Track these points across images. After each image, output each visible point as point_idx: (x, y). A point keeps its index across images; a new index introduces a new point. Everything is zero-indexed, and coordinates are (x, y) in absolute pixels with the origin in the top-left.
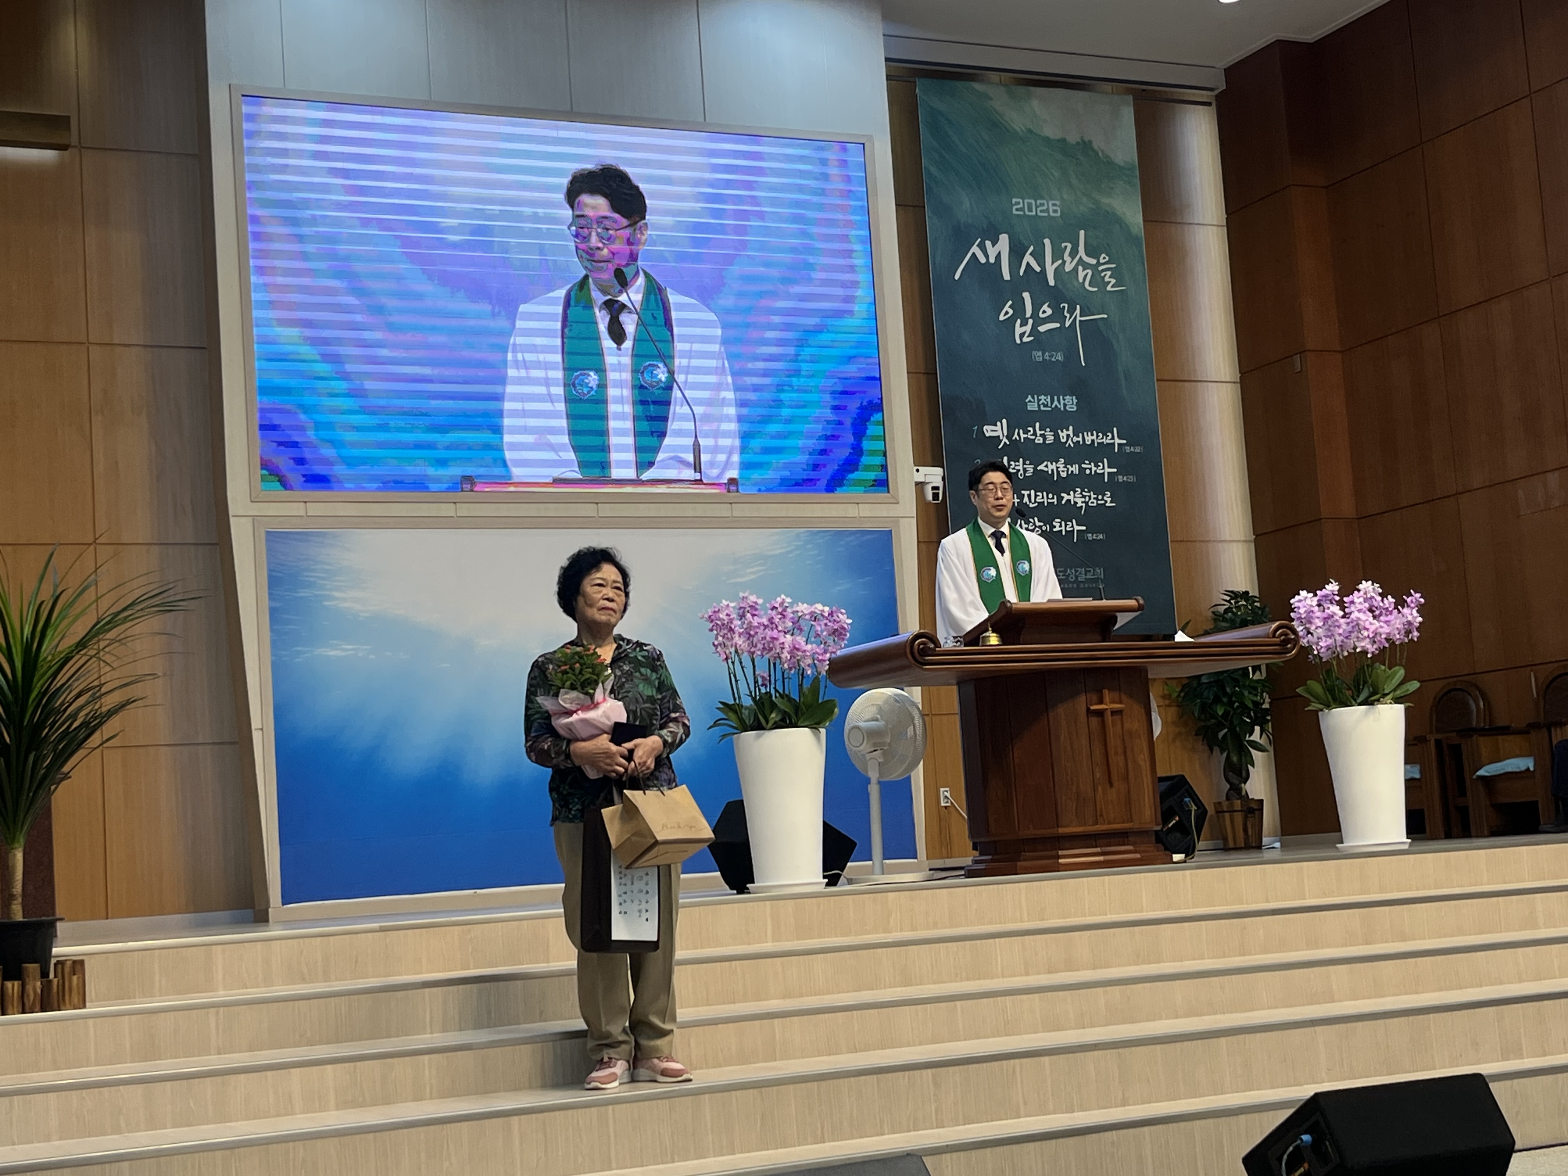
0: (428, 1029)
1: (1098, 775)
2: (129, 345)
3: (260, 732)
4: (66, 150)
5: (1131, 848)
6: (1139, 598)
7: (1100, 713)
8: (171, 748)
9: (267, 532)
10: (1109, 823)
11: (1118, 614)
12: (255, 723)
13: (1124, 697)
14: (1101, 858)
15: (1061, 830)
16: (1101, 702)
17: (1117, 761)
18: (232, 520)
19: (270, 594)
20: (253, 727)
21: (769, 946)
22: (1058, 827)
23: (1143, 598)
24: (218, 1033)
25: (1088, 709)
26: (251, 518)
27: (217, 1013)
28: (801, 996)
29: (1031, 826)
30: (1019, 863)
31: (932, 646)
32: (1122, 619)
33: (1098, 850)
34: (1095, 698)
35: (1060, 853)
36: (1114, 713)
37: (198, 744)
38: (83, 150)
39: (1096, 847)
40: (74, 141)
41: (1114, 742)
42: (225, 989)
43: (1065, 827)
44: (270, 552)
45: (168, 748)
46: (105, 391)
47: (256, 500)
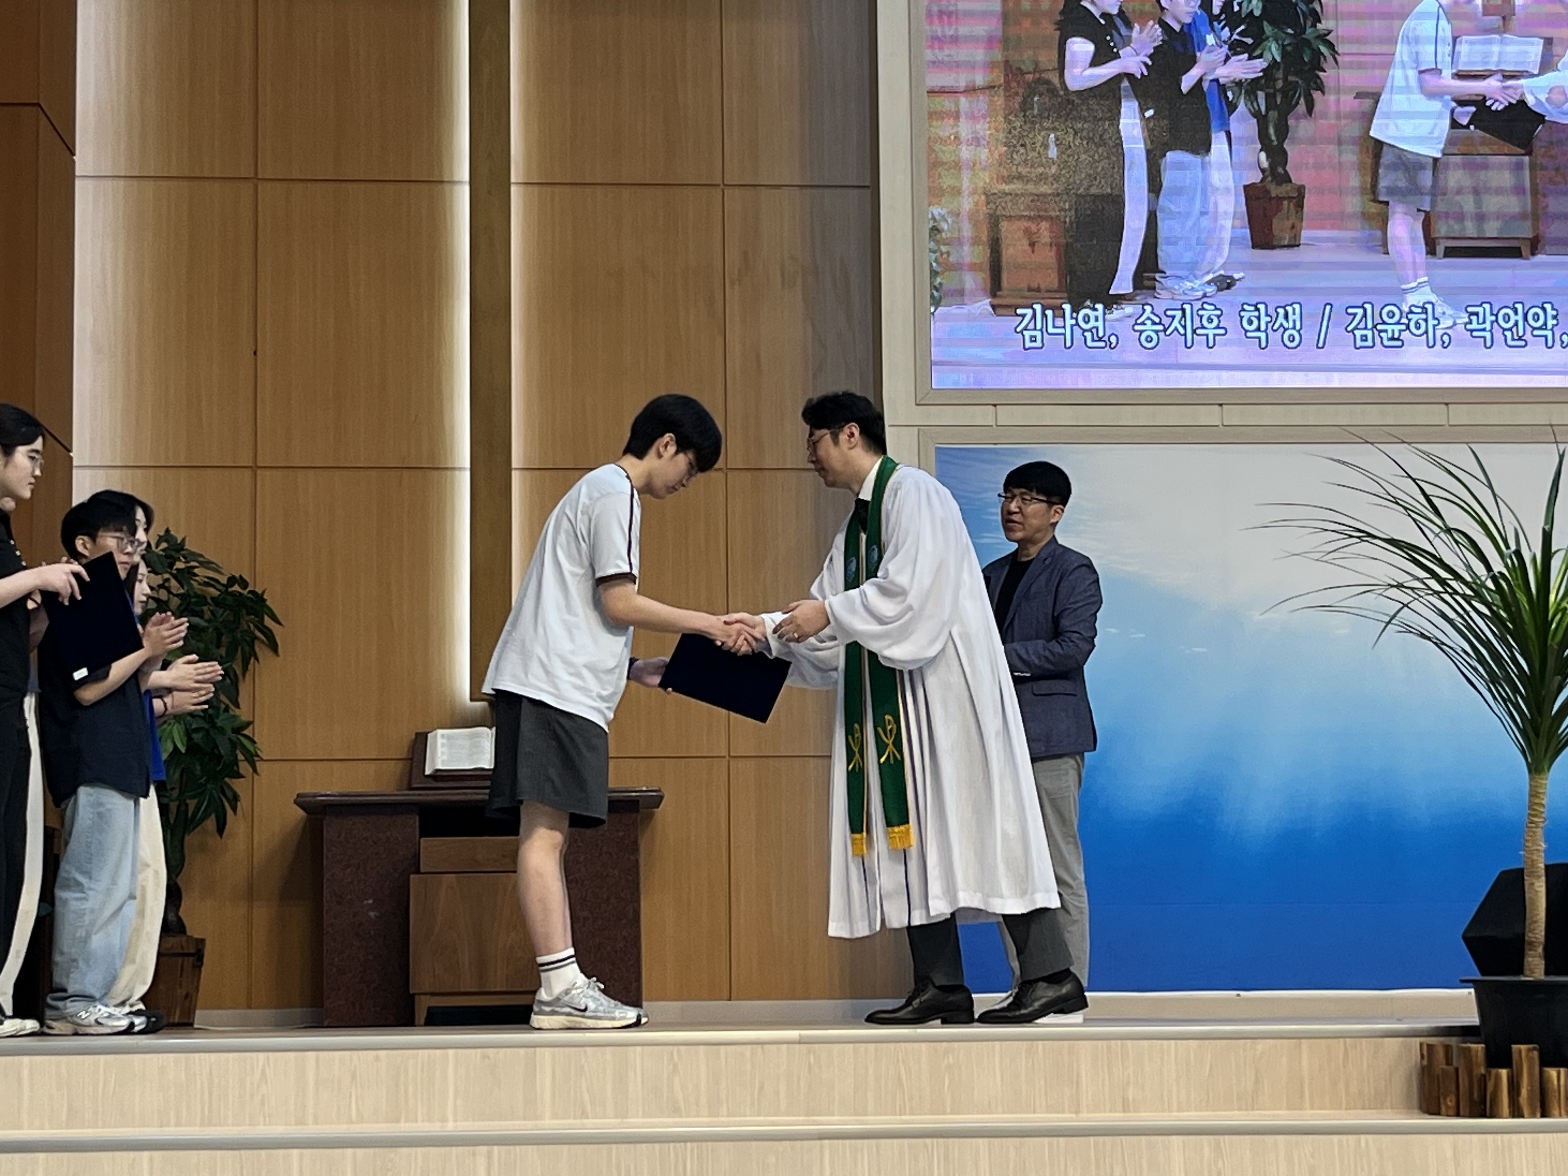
2: (781, 187)
9: (936, 448)
26: (916, 428)
46: (745, 253)
47: (922, 402)
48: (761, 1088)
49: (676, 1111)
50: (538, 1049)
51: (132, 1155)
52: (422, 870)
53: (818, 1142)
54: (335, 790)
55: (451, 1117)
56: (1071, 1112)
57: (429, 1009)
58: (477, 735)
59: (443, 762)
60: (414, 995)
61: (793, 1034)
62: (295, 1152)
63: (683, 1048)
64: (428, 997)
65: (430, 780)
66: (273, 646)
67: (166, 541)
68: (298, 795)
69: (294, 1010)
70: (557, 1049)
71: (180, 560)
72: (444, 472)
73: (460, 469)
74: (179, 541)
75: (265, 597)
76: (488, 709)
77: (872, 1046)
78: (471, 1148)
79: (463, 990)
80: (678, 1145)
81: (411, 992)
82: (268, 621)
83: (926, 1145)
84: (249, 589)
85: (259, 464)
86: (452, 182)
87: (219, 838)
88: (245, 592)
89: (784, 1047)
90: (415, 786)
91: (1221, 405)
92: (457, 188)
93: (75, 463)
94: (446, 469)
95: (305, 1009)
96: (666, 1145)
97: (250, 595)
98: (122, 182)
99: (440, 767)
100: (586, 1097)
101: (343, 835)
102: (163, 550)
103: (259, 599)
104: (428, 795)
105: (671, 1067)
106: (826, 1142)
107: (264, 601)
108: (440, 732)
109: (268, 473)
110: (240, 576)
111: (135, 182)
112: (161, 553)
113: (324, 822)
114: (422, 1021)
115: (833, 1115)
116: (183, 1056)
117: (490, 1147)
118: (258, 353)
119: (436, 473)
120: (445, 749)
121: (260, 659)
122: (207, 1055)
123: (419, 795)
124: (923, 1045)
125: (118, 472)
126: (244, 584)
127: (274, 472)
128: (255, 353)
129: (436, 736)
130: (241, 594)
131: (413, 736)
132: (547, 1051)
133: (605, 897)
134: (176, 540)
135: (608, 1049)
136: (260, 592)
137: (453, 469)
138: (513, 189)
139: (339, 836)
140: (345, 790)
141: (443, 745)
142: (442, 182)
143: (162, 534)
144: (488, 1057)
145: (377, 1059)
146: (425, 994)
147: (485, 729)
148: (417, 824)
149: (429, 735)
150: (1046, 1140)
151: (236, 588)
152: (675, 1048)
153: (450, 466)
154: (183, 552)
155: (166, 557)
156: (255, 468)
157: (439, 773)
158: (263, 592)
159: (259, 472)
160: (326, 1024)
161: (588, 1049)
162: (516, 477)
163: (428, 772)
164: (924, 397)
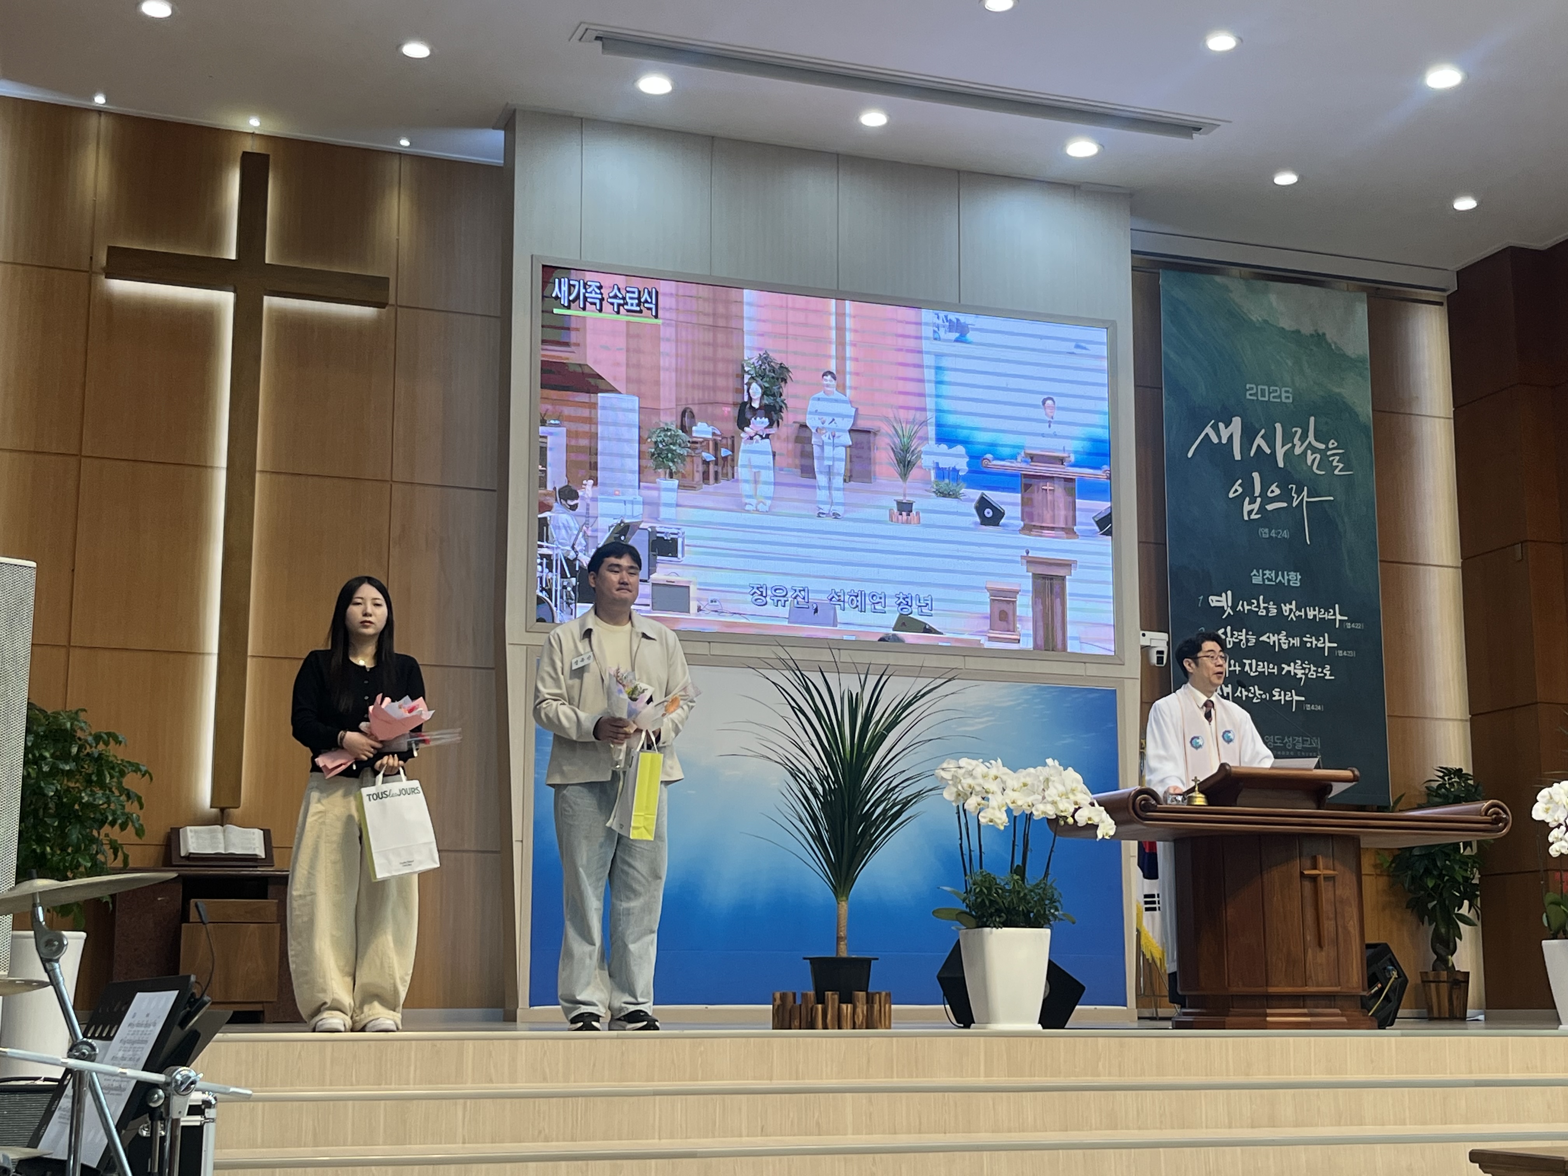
0: (657, 1137)
1: (1308, 938)
2: (428, 485)
3: (520, 844)
4: (384, 308)
5: (1338, 1011)
6: (1354, 769)
7: (1314, 879)
10: (1318, 986)
11: (1334, 784)
12: (516, 834)
13: (1337, 863)
14: (1308, 1019)
15: (1272, 990)
16: (1315, 868)
17: (1328, 926)
18: (508, 647)
20: (514, 839)
21: (981, 1080)
22: (1267, 986)
23: (1359, 771)
24: (464, 1124)
25: (1302, 873)
26: (525, 647)
27: (465, 1104)
28: (1010, 1131)
29: (1240, 983)
30: (1227, 1019)
31: (1154, 802)
32: (1338, 788)
33: (1305, 1011)
34: (1308, 863)
35: (1269, 1011)
36: (1327, 878)
38: (399, 309)
39: (1304, 1007)
40: (392, 301)
41: (1326, 907)
42: (473, 1082)
43: (1273, 986)
46: (403, 526)
47: (529, 631)
52: (190, 921)
58: (215, 831)
59: (194, 849)
65: (186, 860)
72: (197, 656)
73: (209, 654)
76: (219, 814)
77: (658, 1041)
85: (72, 645)
86: (212, 467)
90: (174, 863)
91: (709, 642)
92: (216, 471)
94: (200, 654)
99: (192, 851)
101: (130, 896)
104: (192, 870)
108: (189, 828)
109: (77, 651)
118: (75, 571)
119: (192, 656)
120: (194, 840)
124: (688, 1040)
127: (82, 650)
128: (73, 570)
129: (185, 831)
131: (169, 830)
135: (507, 1041)
137: (203, 654)
138: (258, 476)
139: (128, 897)
141: (192, 837)
142: (206, 467)
145: (369, 1046)
147: (219, 827)
148: (181, 890)
149: (181, 830)
150: (778, 1096)
152: (545, 1041)
156: (69, 647)
157: (190, 856)
159: (71, 649)
162: (250, 663)
163: (183, 854)
164: (531, 628)
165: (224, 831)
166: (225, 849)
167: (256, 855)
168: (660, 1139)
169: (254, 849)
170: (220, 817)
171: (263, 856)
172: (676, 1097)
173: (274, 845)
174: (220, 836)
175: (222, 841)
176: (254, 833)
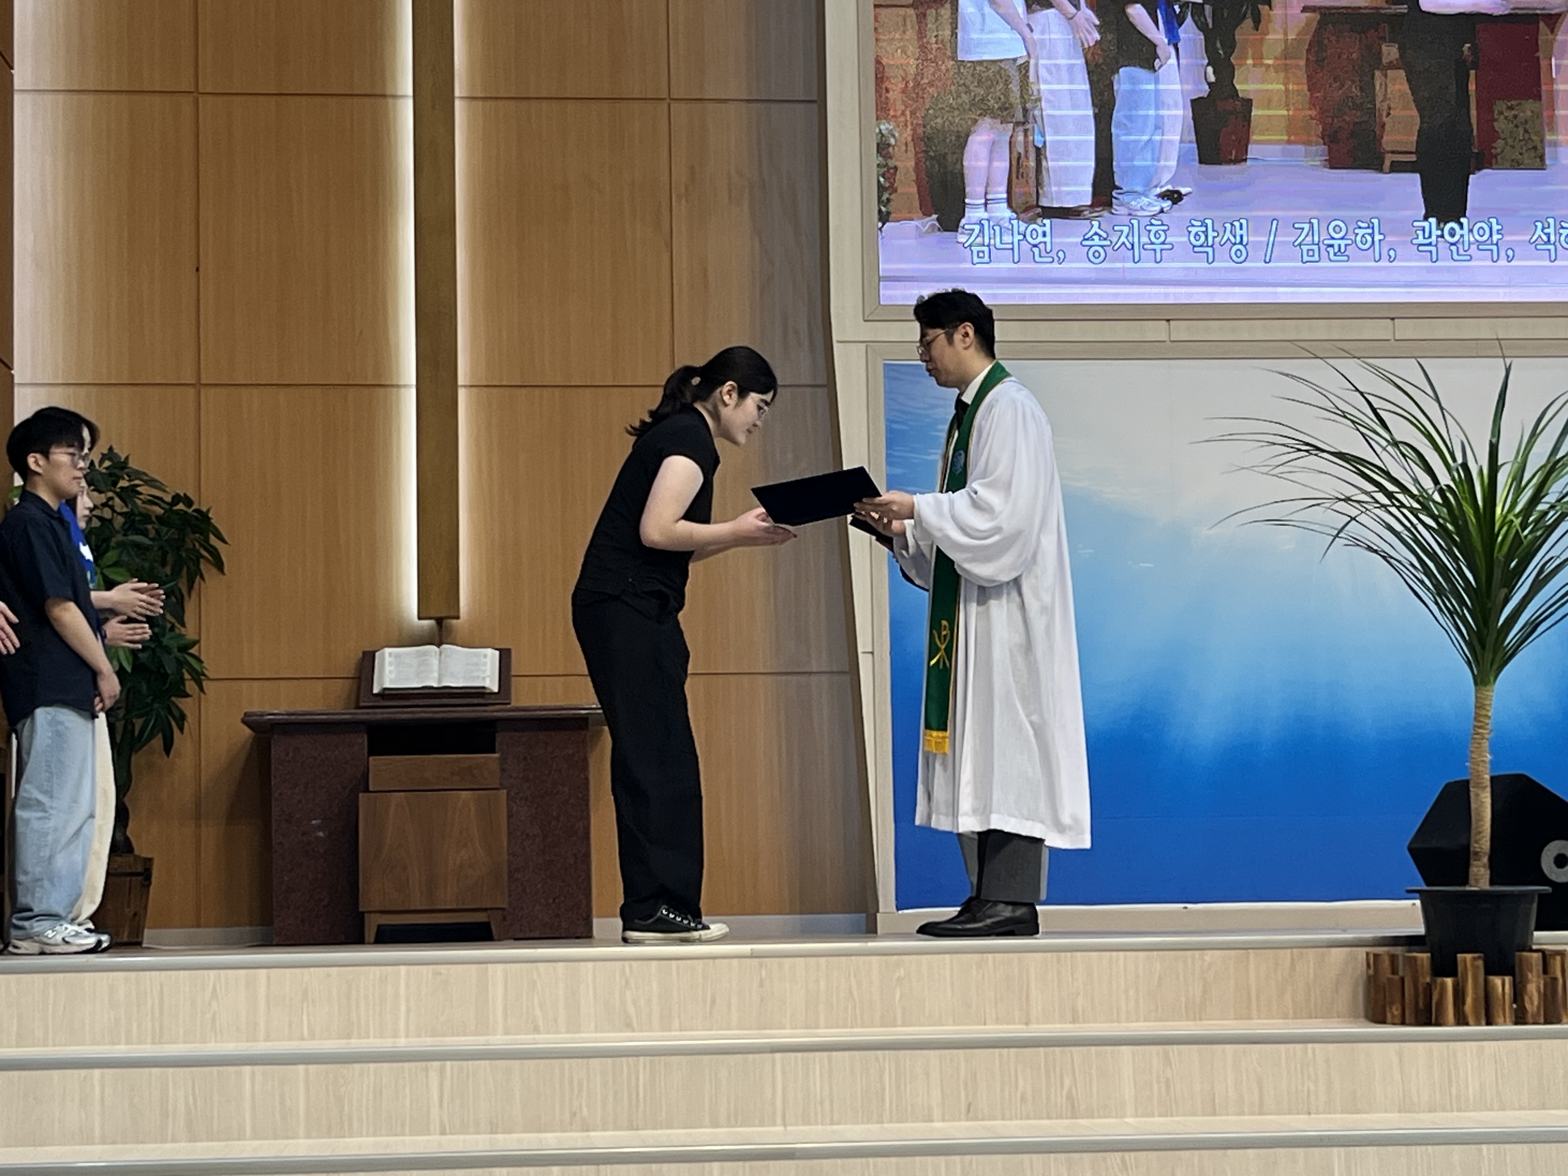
2: (725, 101)
3: (870, 655)
8: (774, 677)
9: (885, 364)
12: (863, 644)
18: (835, 345)
19: (888, 456)
20: (860, 650)
26: (865, 344)
37: (810, 673)
44: (890, 395)
45: (770, 678)
46: (692, 168)
47: (870, 318)
48: (713, 1002)
49: (629, 1026)
50: (490, 965)
51: (83, 1072)
52: (371, 789)
53: (770, 1055)
54: (283, 709)
55: (402, 1032)
56: (1020, 1023)
57: (379, 926)
58: (425, 654)
59: (391, 681)
60: (363, 913)
61: (746, 948)
62: (247, 1069)
63: (635, 964)
64: (378, 915)
65: (378, 699)
66: (219, 565)
67: (110, 459)
68: (246, 714)
69: (243, 929)
70: (508, 966)
71: (124, 479)
72: (388, 389)
73: (405, 386)
74: (123, 460)
75: (210, 515)
76: (432, 628)
77: (822, 960)
78: (424, 1064)
79: (412, 908)
80: (630, 1059)
81: (361, 909)
82: (213, 540)
83: (877, 1058)
84: (194, 507)
85: (203, 382)
86: (395, 97)
87: (166, 758)
88: (190, 511)
89: (735, 962)
90: (362, 704)
91: (1168, 320)
92: (400, 102)
93: (16, 381)
94: (392, 386)
95: (254, 928)
96: (618, 1059)
97: (195, 514)
98: (61, 97)
99: (387, 685)
100: (538, 1012)
101: (291, 755)
102: (107, 468)
103: (204, 517)
104: (376, 713)
105: (624, 982)
106: (778, 1056)
107: (209, 519)
108: (387, 650)
109: (212, 391)
110: (185, 495)
111: (75, 97)
112: (104, 471)
113: (272, 742)
114: (372, 940)
115: (784, 1028)
116: (133, 975)
117: (442, 1063)
118: (201, 270)
119: (381, 391)
120: (392, 668)
121: (206, 576)
122: (158, 973)
123: (368, 714)
125: (60, 390)
126: (189, 502)
127: (218, 390)
128: (198, 270)
129: (383, 655)
130: (186, 512)
131: (361, 655)
132: (500, 967)
133: (555, 814)
134: (120, 458)
136: (204, 509)
137: (398, 386)
138: (457, 103)
139: (287, 755)
140: (291, 710)
141: (390, 664)
142: (384, 96)
143: (105, 451)
144: (441, 974)
146: (376, 912)
147: (434, 648)
148: (366, 743)
149: (377, 654)
151: (181, 506)
153: (394, 383)
154: (127, 470)
155: (110, 475)
156: (198, 385)
157: (387, 692)
158: (208, 510)
159: (203, 391)
160: (274, 943)
161: (539, 964)
162: (462, 394)
163: (376, 690)
164: (872, 313)
165: (441, 654)
166: (440, 681)
167: (484, 688)
168: (785, 1125)
169: (484, 679)
170: (437, 634)
171: (496, 690)
172: (811, 1055)
173: (513, 673)
174: (435, 662)
175: (436, 667)
176: (485, 656)
